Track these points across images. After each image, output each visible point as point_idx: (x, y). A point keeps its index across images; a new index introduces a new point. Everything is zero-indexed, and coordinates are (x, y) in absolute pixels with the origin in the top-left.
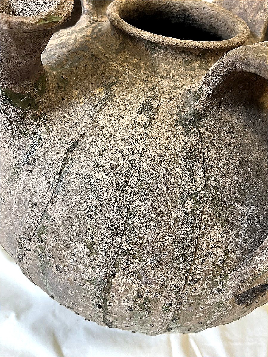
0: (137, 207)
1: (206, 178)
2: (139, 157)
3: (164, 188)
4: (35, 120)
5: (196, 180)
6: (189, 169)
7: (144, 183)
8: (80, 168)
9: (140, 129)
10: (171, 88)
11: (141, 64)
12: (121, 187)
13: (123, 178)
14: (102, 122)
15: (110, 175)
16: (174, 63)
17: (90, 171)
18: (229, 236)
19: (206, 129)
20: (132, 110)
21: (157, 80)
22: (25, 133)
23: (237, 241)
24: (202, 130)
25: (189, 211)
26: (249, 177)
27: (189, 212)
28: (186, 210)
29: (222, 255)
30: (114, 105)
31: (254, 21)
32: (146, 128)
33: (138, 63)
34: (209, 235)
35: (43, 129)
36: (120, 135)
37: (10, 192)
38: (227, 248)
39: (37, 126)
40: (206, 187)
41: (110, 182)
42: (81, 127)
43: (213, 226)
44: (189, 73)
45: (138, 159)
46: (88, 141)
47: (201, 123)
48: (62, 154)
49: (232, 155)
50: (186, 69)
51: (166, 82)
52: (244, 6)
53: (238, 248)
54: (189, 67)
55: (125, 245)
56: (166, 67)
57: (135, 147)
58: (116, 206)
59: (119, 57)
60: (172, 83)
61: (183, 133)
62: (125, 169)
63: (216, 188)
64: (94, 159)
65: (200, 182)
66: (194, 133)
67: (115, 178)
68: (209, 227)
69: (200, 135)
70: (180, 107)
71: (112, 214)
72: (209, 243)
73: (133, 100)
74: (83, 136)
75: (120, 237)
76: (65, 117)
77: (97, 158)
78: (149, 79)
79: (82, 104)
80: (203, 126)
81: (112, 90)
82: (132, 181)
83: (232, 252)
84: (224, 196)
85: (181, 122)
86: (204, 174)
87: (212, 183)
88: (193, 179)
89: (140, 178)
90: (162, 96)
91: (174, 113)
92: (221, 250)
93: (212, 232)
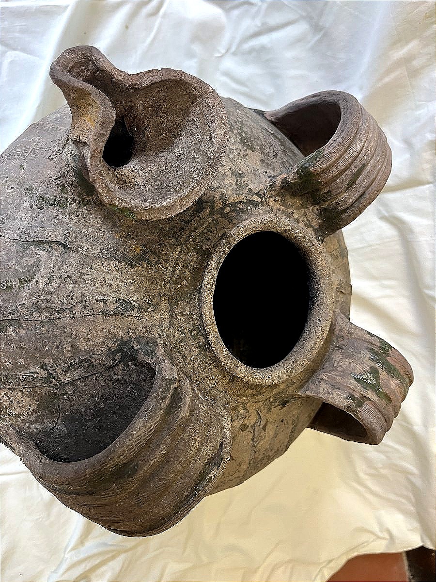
0: (23, 327)
2: (69, 315)
5: (65, 375)
6: (72, 365)
7: (46, 327)
8: (43, 260)
9: (99, 307)
10: (160, 323)
11: (185, 283)
12: (35, 307)
13: (43, 306)
14: (98, 265)
15: (44, 293)
16: (194, 317)
17: (43, 272)
18: (32, 415)
19: (124, 370)
20: (121, 291)
21: (165, 305)
22: (63, 189)
23: (31, 422)
24: (121, 366)
25: (36, 375)
26: (90, 421)
28: (36, 373)
29: (15, 412)
30: (121, 271)
31: (320, 382)
32: (102, 313)
33: (185, 278)
34: (25, 397)
35: (75, 206)
36: (87, 289)
37: (12, 188)
38: (23, 415)
39: (74, 200)
41: (38, 294)
42: (85, 245)
43: (34, 398)
44: (188, 335)
45: (67, 314)
46: (74, 259)
47: (130, 363)
48: (53, 237)
49: (106, 400)
50: (191, 331)
51: (165, 316)
52: (341, 366)
53: (27, 425)
54: (195, 332)
56: (187, 309)
57: (79, 308)
58: (17, 307)
59: (191, 253)
60: (165, 323)
61: (110, 349)
62: (52, 306)
63: (66, 393)
64: (56, 271)
66: (114, 360)
67: (43, 298)
68: (32, 395)
69: (114, 366)
70: (138, 339)
71: (10, 305)
73: (133, 288)
74: (76, 251)
76: (98, 223)
77: (57, 275)
78: (163, 298)
79: (117, 236)
80: (127, 366)
81: (140, 263)
83: (21, 420)
84: (63, 403)
85: (123, 343)
86: (74, 379)
87: (70, 389)
88: (66, 372)
89: (50, 322)
90: (147, 316)
91: (131, 334)
92: (19, 410)
93: (29, 399)
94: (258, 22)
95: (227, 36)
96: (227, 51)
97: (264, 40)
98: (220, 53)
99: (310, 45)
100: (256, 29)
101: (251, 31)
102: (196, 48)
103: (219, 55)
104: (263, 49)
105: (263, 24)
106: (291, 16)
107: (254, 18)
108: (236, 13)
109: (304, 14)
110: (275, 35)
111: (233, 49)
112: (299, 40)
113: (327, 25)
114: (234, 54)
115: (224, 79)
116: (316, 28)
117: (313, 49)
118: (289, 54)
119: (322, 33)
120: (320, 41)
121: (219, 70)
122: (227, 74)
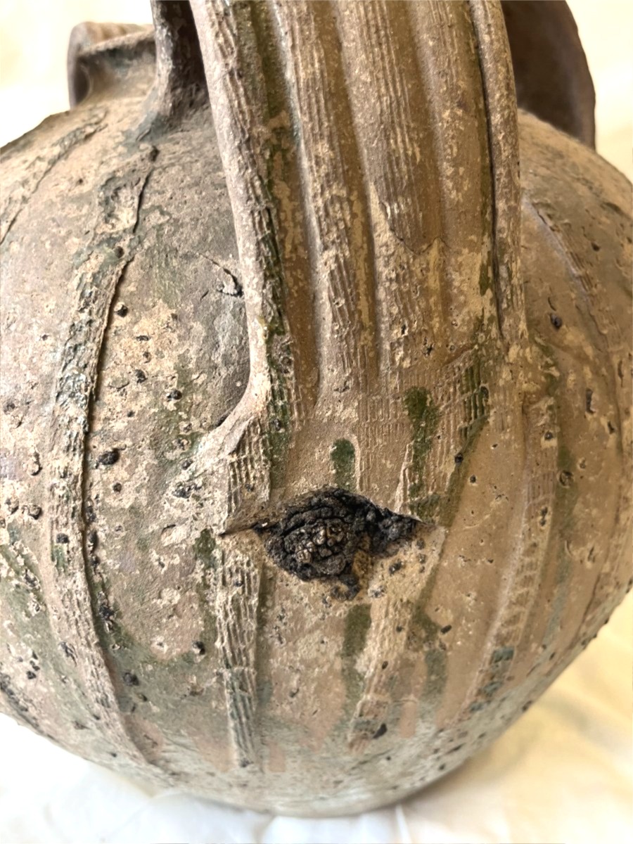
1: (141, 213)
23: (209, 342)
29: (172, 379)
34: (136, 328)
38: (183, 358)
40: (137, 230)
43: (147, 308)
63: (159, 226)
65: (126, 219)
72: (137, 346)
84: (179, 241)
92: (168, 364)
93: (143, 320)
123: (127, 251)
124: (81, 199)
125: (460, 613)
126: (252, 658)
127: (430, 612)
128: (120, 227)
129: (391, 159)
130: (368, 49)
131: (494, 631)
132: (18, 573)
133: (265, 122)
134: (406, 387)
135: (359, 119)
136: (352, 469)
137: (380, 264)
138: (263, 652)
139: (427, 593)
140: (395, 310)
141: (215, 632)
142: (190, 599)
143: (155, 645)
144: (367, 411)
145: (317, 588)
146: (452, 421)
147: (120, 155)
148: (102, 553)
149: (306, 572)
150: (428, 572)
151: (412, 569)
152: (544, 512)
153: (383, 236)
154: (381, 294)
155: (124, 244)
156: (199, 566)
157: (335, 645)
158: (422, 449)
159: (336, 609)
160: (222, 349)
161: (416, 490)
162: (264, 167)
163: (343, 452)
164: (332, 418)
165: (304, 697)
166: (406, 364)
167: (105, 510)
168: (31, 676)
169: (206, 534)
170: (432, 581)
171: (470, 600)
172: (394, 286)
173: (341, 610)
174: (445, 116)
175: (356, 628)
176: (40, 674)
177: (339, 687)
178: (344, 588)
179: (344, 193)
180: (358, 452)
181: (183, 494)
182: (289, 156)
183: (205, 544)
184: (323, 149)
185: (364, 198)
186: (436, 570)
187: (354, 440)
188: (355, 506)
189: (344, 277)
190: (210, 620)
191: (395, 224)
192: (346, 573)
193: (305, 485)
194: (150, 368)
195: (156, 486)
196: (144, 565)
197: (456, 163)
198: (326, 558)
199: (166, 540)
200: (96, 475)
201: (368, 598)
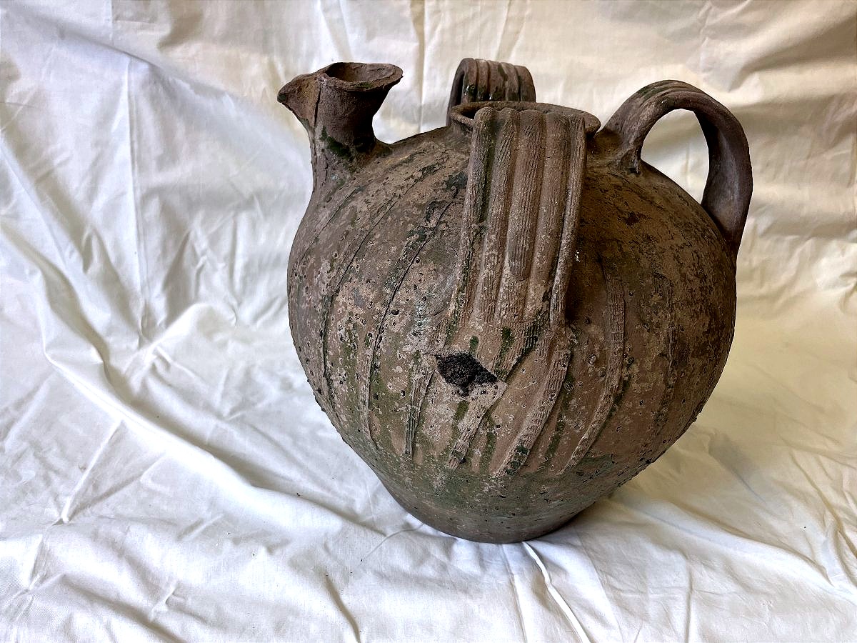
0: (375, 233)
1: (439, 223)
2: (397, 199)
3: (402, 222)
4: (346, 169)
5: (430, 222)
7: (389, 216)
8: (354, 204)
12: (372, 218)
13: (377, 211)
14: (389, 175)
15: (370, 209)
17: (359, 206)
27: (411, 244)
28: (409, 242)
32: (416, 181)
34: (420, 269)
36: (395, 184)
40: (435, 230)
43: (427, 263)
45: (395, 200)
46: (372, 186)
48: (349, 194)
53: (443, 291)
55: (354, 264)
57: (399, 192)
58: (361, 231)
62: (382, 206)
63: (443, 232)
64: (367, 198)
65: (433, 223)
67: (372, 211)
68: (423, 262)
72: (418, 276)
74: (370, 183)
75: (353, 255)
82: (381, 215)
84: (448, 240)
86: (438, 219)
87: (442, 227)
88: (428, 220)
93: (424, 267)
94: (221, 265)
95: (220, 307)
96: (234, 311)
97: (239, 264)
98: (232, 320)
99: (262, 217)
100: (227, 268)
101: (226, 276)
102: (219, 337)
103: (235, 319)
104: (247, 267)
105: (225, 259)
106: (229, 229)
107: (215, 270)
108: (203, 289)
109: (232, 213)
110: (240, 250)
111: (235, 303)
112: (254, 226)
113: (251, 190)
114: (240, 304)
115: (259, 323)
116: (248, 204)
117: (266, 215)
118: (262, 240)
119: (256, 199)
120: (262, 204)
121: (248, 326)
122: (256, 318)
123: (428, 237)
124: (420, 206)
125: (505, 422)
126: (420, 405)
127: (493, 416)
128: (429, 226)
129: (516, 248)
130: (520, 208)
131: (518, 437)
132: (351, 342)
133: (477, 224)
134: (503, 325)
135: (509, 230)
136: (476, 348)
137: (503, 280)
138: (425, 404)
139: (493, 407)
140: (505, 297)
141: (410, 390)
142: (406, 373)
143: (388, 386)
144: (486, 329)
145: (451, 388)
146: (519, 343)
147: (443, 189)
148: (381, 345)
149: (449, 380)
150: (496, 399)
151: (490, 395)
152: (553, 396)
153: (507, 271)
154: (501, 290)
155: (428, 234)
156: (412, 362)
157: (452, 413)
158: (504, 351)
159: (456, 398)
160: (446, 288)
161: (498, 365)
162: (472, 237)
163: (474, 341)
164: (473, 327)
165: (435, 430)
166: (505, 317)
167: (388, 331)
168: (341, 383)
169: (418, 352)
170: (496, 404)
171: (511, 418)
172: (507, 289)
173: (458, 399)
174: (542, 237)
175: (462, 409)
176: (345, 383)
177: (449, 431)
178: (461, 392)
179: (496, 254)
180: (480, 343)
181: (415, 335)
182: (483, 236)
183: (416, 356)
184: (493, 237)
185: (503, 257)
186: (499, 400)
187: (479, 338)
188: (474, 363)
189: (488, 280)
190: (410, 384)
191: (512, 269)
192: (464, 386)
193: (457, 349)
194: (420, 286)
195: (407, 329)
196: (395, 355)
197: (542, 254)
198: (457, 377)
199: (404, 349)
200: (388, 316)
201: (469, 399)
